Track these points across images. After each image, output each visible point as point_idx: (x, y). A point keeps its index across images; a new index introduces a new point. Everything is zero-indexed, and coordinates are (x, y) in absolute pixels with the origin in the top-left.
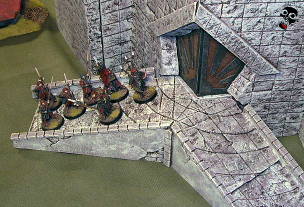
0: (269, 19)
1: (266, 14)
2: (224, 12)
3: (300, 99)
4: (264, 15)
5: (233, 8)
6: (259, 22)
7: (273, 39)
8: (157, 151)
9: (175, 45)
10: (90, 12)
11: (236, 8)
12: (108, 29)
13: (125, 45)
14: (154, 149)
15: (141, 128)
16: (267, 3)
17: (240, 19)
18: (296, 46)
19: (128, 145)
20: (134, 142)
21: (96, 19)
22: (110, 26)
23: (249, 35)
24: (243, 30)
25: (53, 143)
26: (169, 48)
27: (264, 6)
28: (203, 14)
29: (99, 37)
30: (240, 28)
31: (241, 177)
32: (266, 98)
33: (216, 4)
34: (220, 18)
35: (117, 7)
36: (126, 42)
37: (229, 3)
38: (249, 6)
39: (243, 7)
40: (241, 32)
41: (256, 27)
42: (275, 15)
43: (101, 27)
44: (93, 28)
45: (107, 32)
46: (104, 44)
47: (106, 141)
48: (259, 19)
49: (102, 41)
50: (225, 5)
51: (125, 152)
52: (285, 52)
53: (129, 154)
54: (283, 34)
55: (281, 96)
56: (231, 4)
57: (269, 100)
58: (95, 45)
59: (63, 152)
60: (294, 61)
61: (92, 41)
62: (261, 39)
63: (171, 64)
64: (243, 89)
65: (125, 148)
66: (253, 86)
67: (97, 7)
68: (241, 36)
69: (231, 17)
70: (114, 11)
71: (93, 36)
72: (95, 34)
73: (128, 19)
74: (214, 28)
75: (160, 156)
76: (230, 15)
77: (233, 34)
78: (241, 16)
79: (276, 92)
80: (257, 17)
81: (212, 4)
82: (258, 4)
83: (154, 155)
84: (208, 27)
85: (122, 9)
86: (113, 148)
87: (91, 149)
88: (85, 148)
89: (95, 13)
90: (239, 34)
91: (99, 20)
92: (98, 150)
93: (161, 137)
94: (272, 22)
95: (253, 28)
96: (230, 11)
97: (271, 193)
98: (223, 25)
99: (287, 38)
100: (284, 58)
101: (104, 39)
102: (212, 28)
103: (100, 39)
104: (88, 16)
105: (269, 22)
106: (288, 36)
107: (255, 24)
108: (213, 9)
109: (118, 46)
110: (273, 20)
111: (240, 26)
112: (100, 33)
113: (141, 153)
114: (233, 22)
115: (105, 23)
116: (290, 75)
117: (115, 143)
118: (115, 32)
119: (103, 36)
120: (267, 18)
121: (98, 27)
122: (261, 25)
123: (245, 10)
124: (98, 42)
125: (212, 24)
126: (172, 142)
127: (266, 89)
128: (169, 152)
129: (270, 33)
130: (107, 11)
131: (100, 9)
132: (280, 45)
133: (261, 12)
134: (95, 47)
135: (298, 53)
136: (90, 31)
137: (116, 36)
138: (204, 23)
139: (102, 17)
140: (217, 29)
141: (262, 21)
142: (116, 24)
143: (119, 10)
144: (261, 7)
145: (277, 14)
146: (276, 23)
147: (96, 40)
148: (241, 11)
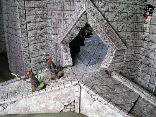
0: (120, 14)
2: (99, 7)
3: (135, 67)
4: (118, 11)
5: (103, 4)
7: (123, 27)
8: (70, 104)
9: (69, 49)
10: (23, 42)
11: (105, 4)
12: (33, 54)
13: (42, 64)
14: (69, 102)
15: (60, 87)
16: (120, 3)
17: (107, 13)
18: (133, 32)
19: (52, 102)
20: (56, 99)
21: (27, 47)
22: (34, 52)
23: (112, 24)
24: (109, 20)
25: (5, 108)
26: (66, 50)
28: (90, 5)
29: (28, 58)
31: (127, 105)
32: (121, 66)
35: (36, 41)
36: (42, 62)
38: (111, 5)
39: (108, 4)
41: (115, 18)
42: (123, 11)
43: (29, 52)
44: (25, 52)
45: (33, 55)
46: (31, 62)
47: (38, 101)
49: (30, 60)
50: (100, 2)
51: (51, 108)
52: (128, 36)
53: (54, 109)
54: (127, 24)
55: (127, 65)
56: (103, 1)
57: (122, 68)
58: (27, 62)
59: (12, 114)
60: (132, 42)
61: (25, 59)
62: (117, 27)
63: (68, 59)
64: (111, 61)
65: (51, 105)
66: (115, 59)
67: (27, 40)
69: (103, 11)
70: (35, 43)
71: (25, 57)
72: (26, 55)
73: (42, 49)
74: (96, 15)
75: (72, 107)
76: (102, 9)
79: (125, 63)
80: (115, 12)
82: (115, 3)
83: (69, 107)
84: (93, 14)
85: (39, 43)
86: (43, 106)
87: (29, 109)
88: (25, 109)
89: (26, 43)
91: (28, 48)
92: (34, 109)
93: (73, 92)
95: (114, 19)
96: (102, 6)
97: (146, 111)
99: (129, 27)
100: (128, 40)
101: (31, 59)
103: (29, 59)
104: (22, 44)
106: (129, 26)
107: (115, 16)
109: (38, 64)
110: (122, 15)
111: (108, 17)
112: (29, 55)
113: (61, 107)
115: (31, 50)
116: (131, 51)
117: (44, 102)
118: (37, 55)
119: (31, 57)
120: (120, 13)
121: (28, 52)
122: (117, 18)
123: (110, 6)
124: (28, 60)
125: (95, 13)
126: (80, 93)
127: (120, 61)
128: (79, 101)
129: (122, 23)
130: (32, 43)
131: (28, 41)
132: (126, 31)
133: (117, 9)
134: (27, 64)
135: (133, 37)
136: (24, 54)
137: (37, 58)
138: (91, 11)
139: (29, 45)
140: (97, 16)
141: (118, 14)
142: (37, 51)
143: (37, 43)
144: (117, 6)
145: (124, 11)
146: (124, 17)
147: (27, 59)
148: (107, 7)
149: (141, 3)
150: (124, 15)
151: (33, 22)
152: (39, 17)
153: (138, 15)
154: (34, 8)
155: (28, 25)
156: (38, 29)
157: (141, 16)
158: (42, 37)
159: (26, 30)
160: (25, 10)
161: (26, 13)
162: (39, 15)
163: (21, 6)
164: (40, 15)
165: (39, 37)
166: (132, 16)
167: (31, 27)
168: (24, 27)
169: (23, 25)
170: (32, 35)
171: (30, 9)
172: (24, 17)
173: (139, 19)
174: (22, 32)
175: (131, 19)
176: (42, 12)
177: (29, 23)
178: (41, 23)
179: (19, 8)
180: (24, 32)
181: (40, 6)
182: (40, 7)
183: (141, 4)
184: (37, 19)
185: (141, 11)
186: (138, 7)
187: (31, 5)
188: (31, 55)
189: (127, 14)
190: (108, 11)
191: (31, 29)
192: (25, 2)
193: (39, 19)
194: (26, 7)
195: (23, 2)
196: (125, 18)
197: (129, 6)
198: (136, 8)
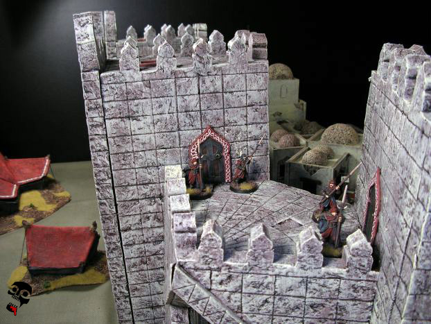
0: (280, 299)
1: (275, 292)
2: (214, 282)
4: (272, 292)
5: (226, 278)
6: (266, 301)
9: (187, 318)
10: (114, 268)
11: (230, 277)
12: (136, 289)
13: (158, 310)
16: (276, 275)
17: (238, 295)
21: (121, 276)
22: (138, 287)
23: (254, 319)
24: (244, 310)
26: (179, 320)
27: (270, 279)
28: (182, 282)
29: (126, 297)
30: (240, 308)
33: (202, 269)
34: (209, 290)
35: (145, 267)
36: (159, 306)
37: (220, 271)
38: (249, 278)
39: (240, 278)
40: (241, 312)
41: (263, 308)
42: (288, 293)
43: (127, 286)
44: (118, 285)
45: (136, 292)
46: (133, 305)
48: (265, 297)
49: (130, 302)
50: (215, 273)
54: (303, 321)
56: (223, 272)
58: (121, 304)
61: (118, 299)
67: (121, 264)
68: (241, 318)
69: (225, 291)
70: (142, 270)
71: (119, 295)
72: (121, 292)
73: (159, 281)
74: (200, 302)
76: (223, 288)
77: (228, 314)
78: (239, 290)
80: (263, 294)
81: (196, 269)
82: (261, 276)
84: (192, 300)
85: (152, 270)
89: (119, 269)
90: (239, 314)
91: (125, 278)
94: (285, 304)
95: (259, 310)
96: (222, 281)
98: (212, 300)
101: (132, 299)
102: (197, 301)
103: (128, 299)
104: (111, 271)
105: (281, 304)
107: (261, 303)
108: (199, 276)
109: (149, 310)
110: (286, 301)
111: (239, 304)
112: (127, 292)
114: (229, 298)
115: (132, 282)
118: (145, 293)
119: (131, 296)
120: (278, 297)
121: (124, 286)
122: (270, 307)
123: (244, 282)
124: (125, 301)
125: (196, 297)
129: (284, 318)
130: (133, 270)
131: (125, 265)
133: (267, 287)
134: (122, 307)
136: (115, 289)
137: (147, 298)
138: (186, 293)
139: (128, 274)
140: (204, 304)
141: (271, 300)
142: (145, 285)
143: (148, 270)
144: (266, 281)
145: (292, 293)
146: (292, 306)
147: (123, 299)
148: (238, 284)
149: (357, 275)
150: (292, 302)
151: (136, 229)
152: (151, 218)
153: (342, 303)
154: (138, 200)
155: (123, 235)
156: (149, 242)
157: (354, 305)
158: (159, 259)
159: (119, 244)
160: (116, 205)
161: (119, 212)
162: (149, 215)
163: (106, 199)
164: (153, 215)
165: (152, 257)
166: (323, 305)
167: (131, 238)
168: (115, 239)
169: (111, 234)
170: (132, 255)
171: (127, 203)
172: (114, 220)
173: (347, 312)
174: (109, 248)
175: (315, 311)
176: (158, 208)
177: (126, 231)
178: (155, 230)
179: (101, 204)
180: (114, 249)
181: (151, 196)
182: (154, 197)
183: (354, 278)
184: (144, 222)
185: (355, 294)
186: (343, 284)
187: (130, 195)
188: (133, 291)
189: (303, 300)
190: (241, 292)
191: (131, 243)
192: (116, 190)
193: (149, 224)
194: (117, 199)
195: (111, 191)
196: (298, 308)
197: (310, 282)
198: (335, 287)
